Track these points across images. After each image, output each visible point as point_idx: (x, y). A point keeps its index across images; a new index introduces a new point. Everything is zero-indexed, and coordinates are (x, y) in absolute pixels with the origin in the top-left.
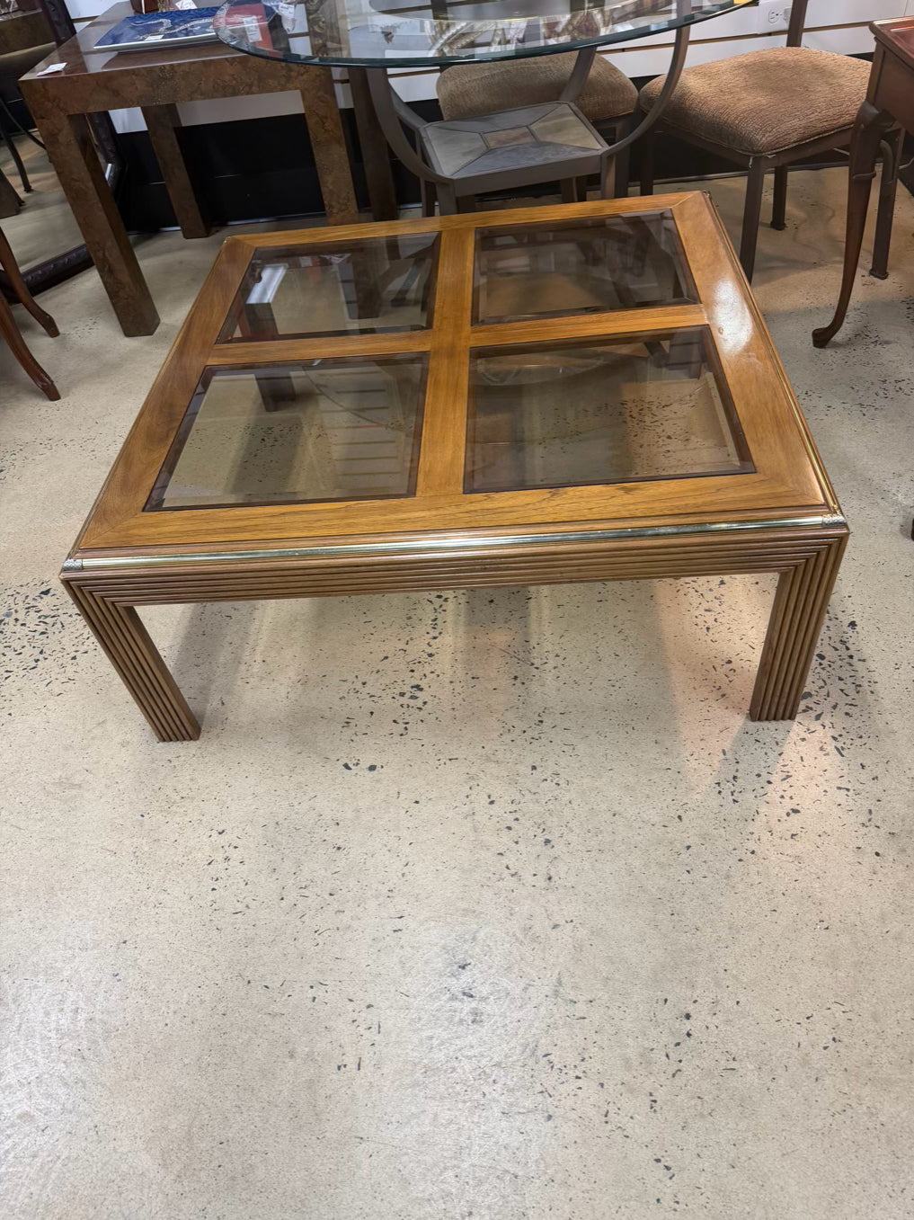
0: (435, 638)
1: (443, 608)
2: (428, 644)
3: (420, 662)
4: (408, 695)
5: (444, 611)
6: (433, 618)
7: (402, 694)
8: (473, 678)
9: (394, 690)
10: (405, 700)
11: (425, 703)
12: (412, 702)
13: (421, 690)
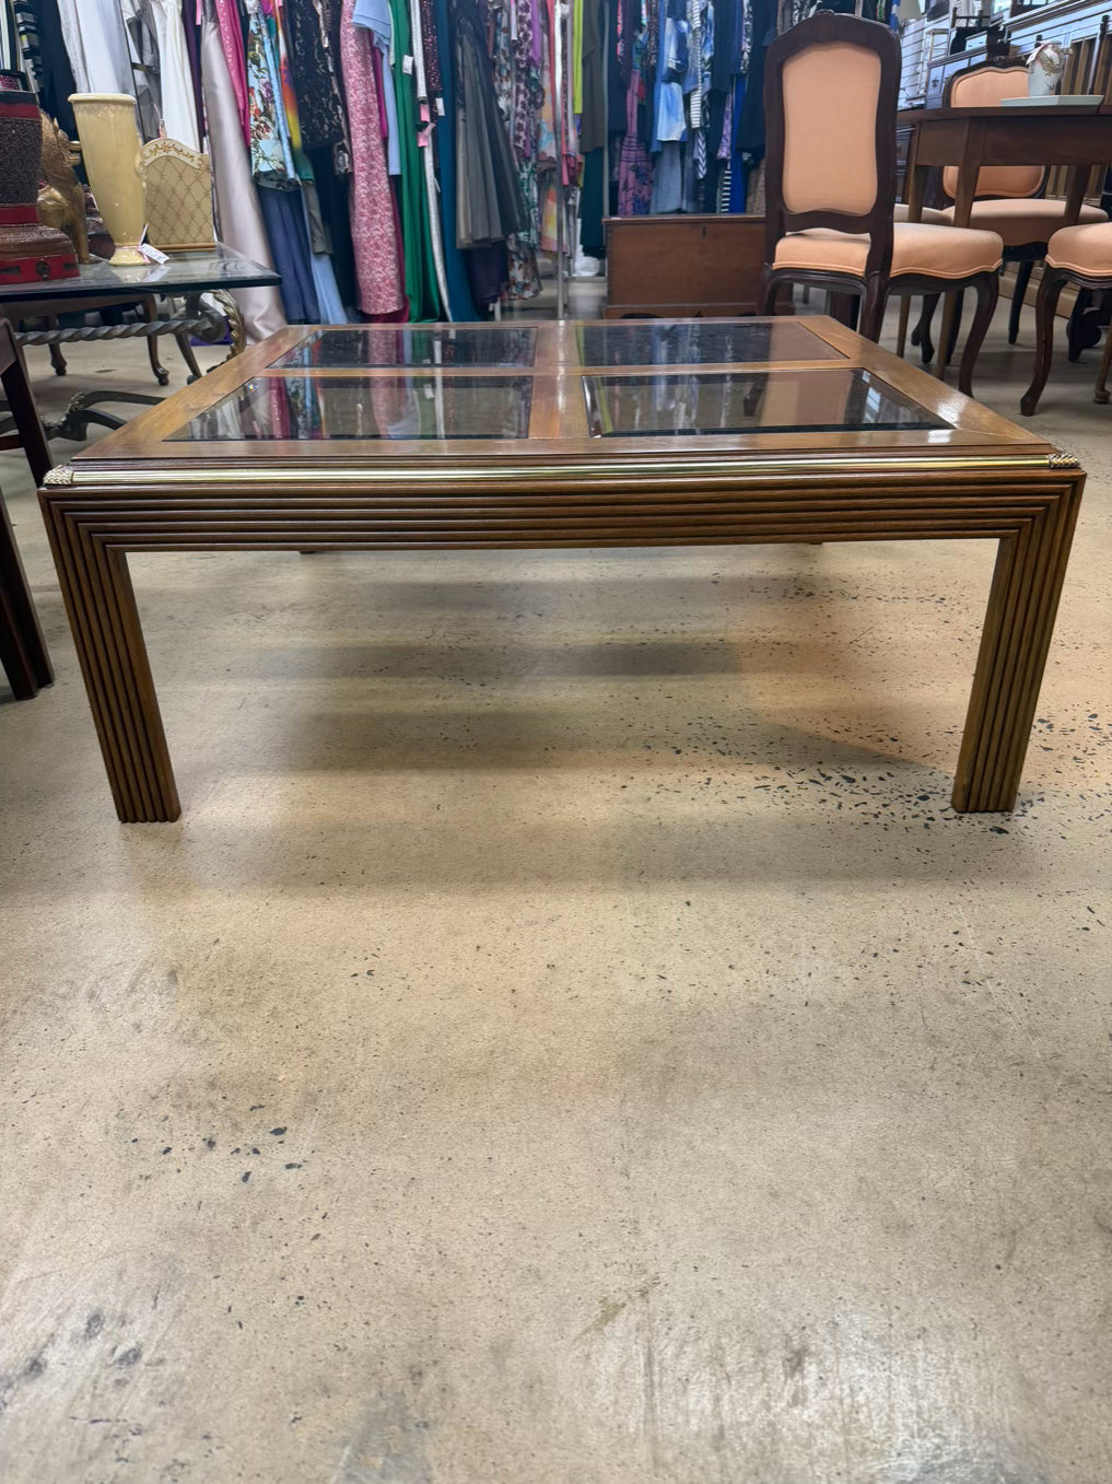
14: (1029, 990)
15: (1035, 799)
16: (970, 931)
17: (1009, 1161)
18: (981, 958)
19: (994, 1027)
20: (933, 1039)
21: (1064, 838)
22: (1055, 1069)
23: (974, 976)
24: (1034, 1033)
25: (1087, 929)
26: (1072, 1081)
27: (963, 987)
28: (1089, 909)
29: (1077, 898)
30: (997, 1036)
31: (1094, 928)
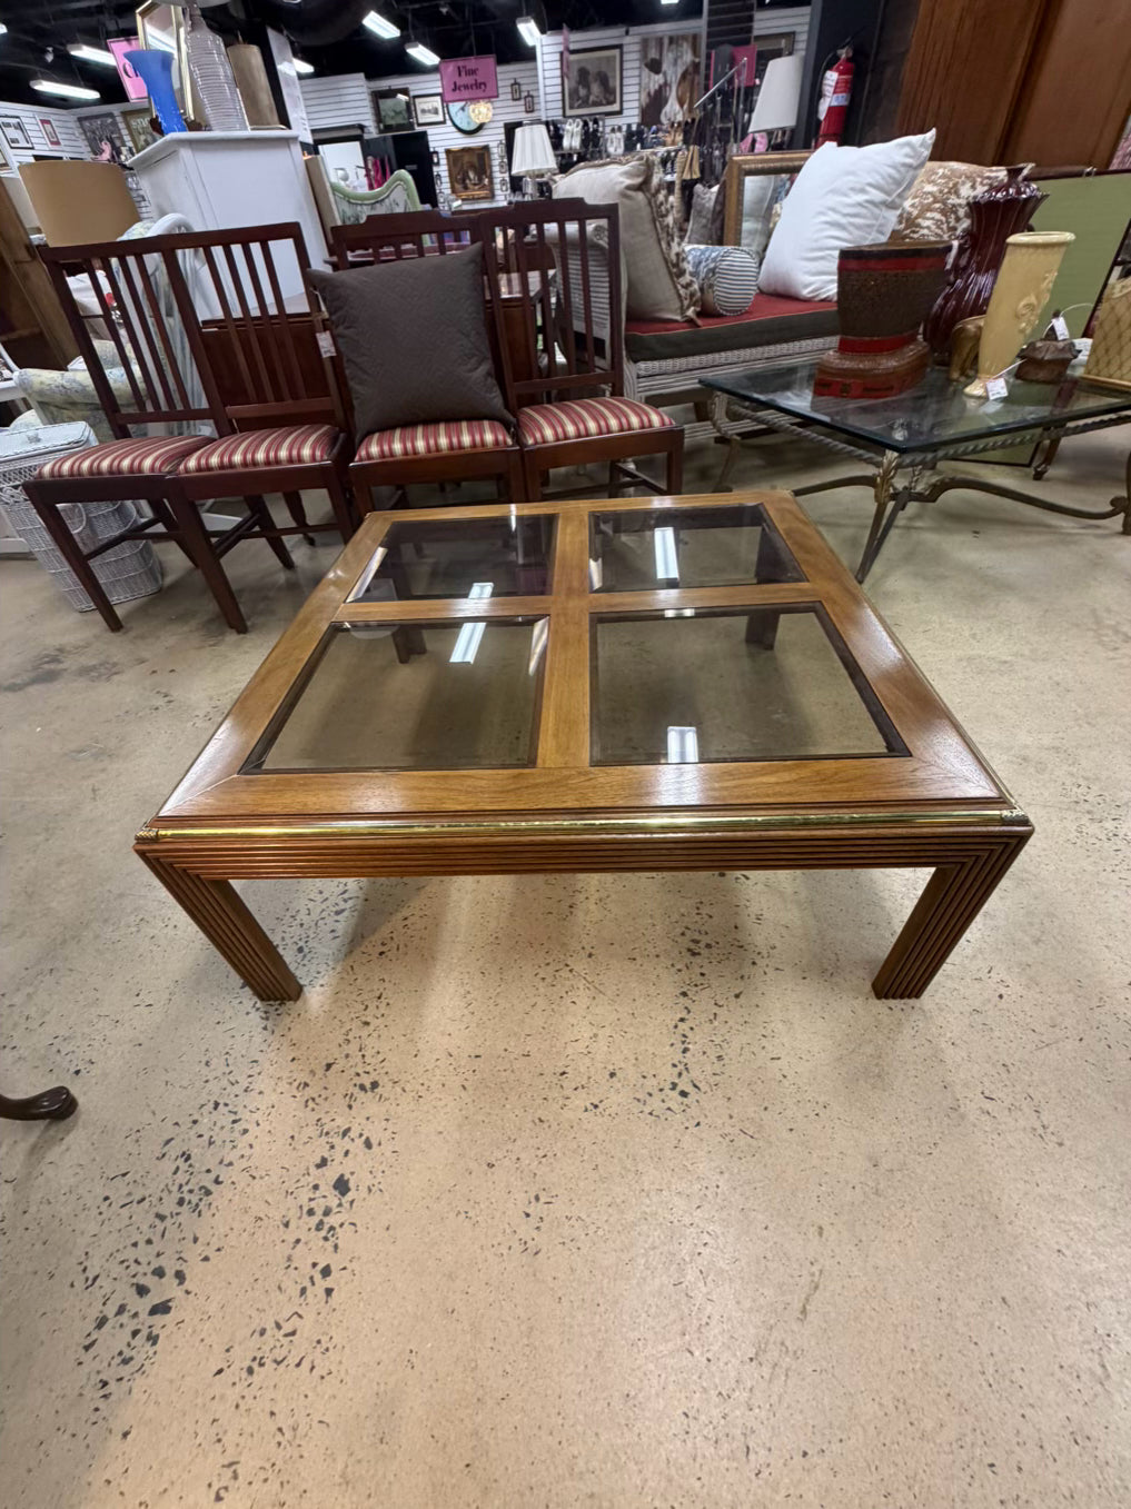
0: (682, 1020)
1: (676, 1071)
2: (689, 1012)
3: (696, 985)
4: (702, 945)
5: (674, 1066)
6: (688, 1055)
7: (708, 946)
8: (634, 959)
9: (719, 951)
10: (705, 940)
11: (683, 934)
12: (697, 936)
13: (689, 950)
14: (119, 945)
15: (269, 1024)
16: (173, 933)
17: (54, 904)
18: (152, 932)
19: (112, 922)
20: (121, 896)
21: (219, 1023)
22: (73, 938)
23: (143, 924)
24: (97, 937)
25: (138, 995)
26: (64, 941)
27: (141, 916)
28: (150, 1005)
29: (162, 1003)
30: (106, 921)
31: (137, 1001)
